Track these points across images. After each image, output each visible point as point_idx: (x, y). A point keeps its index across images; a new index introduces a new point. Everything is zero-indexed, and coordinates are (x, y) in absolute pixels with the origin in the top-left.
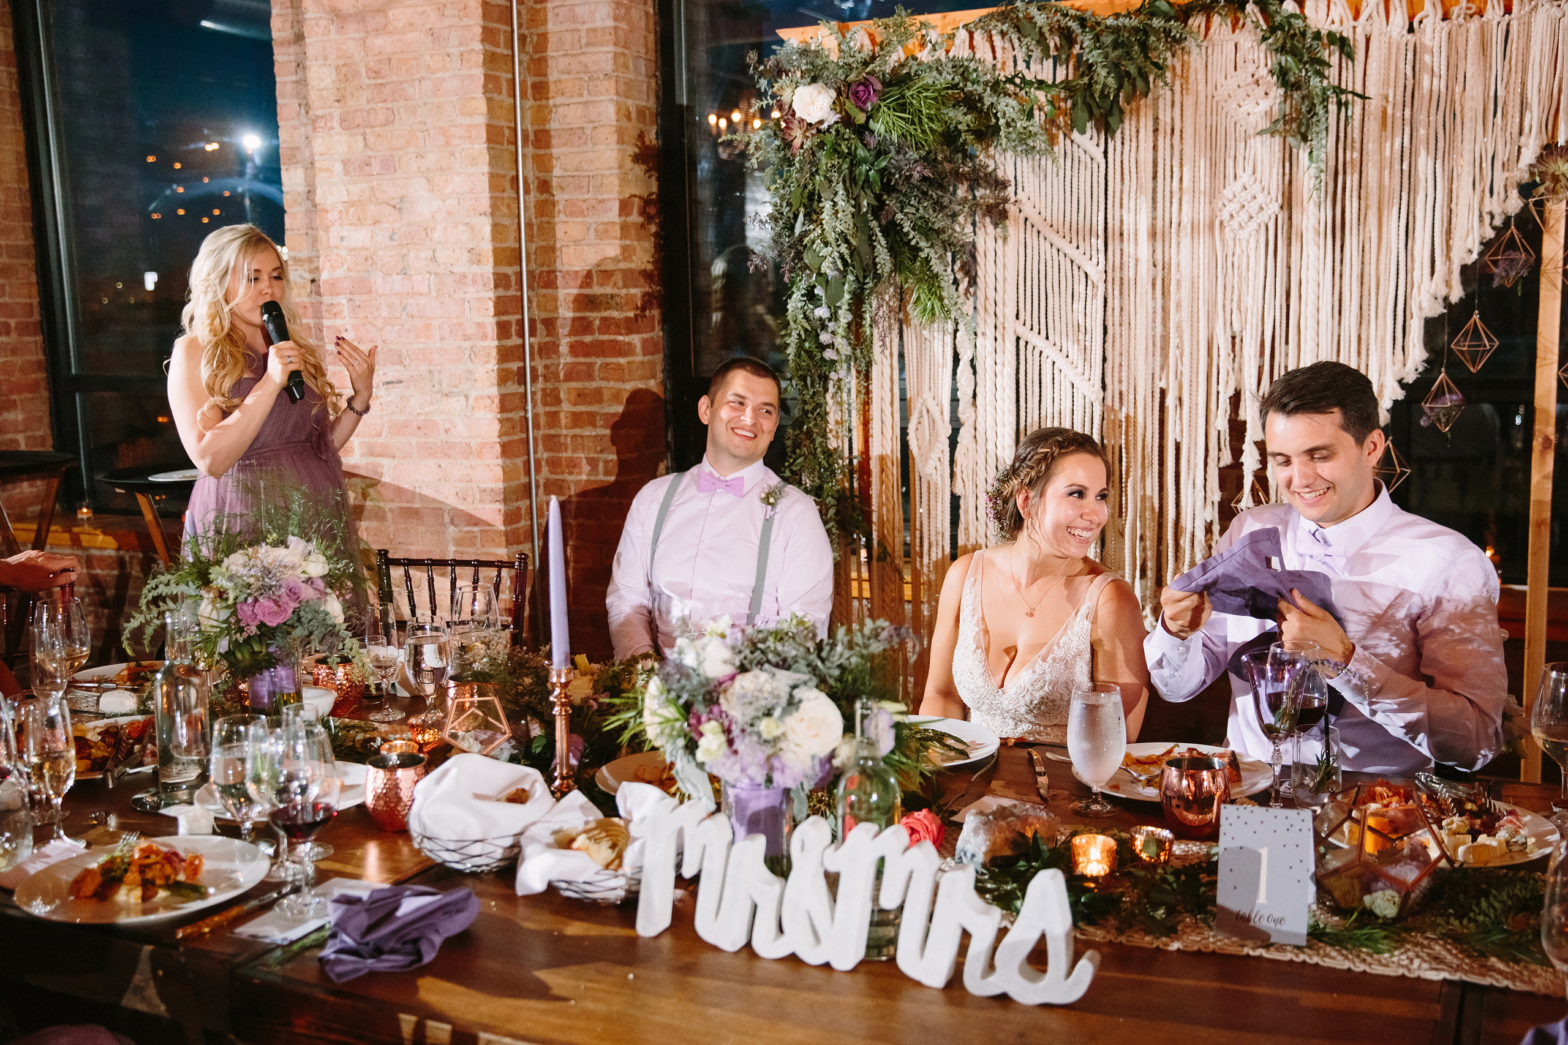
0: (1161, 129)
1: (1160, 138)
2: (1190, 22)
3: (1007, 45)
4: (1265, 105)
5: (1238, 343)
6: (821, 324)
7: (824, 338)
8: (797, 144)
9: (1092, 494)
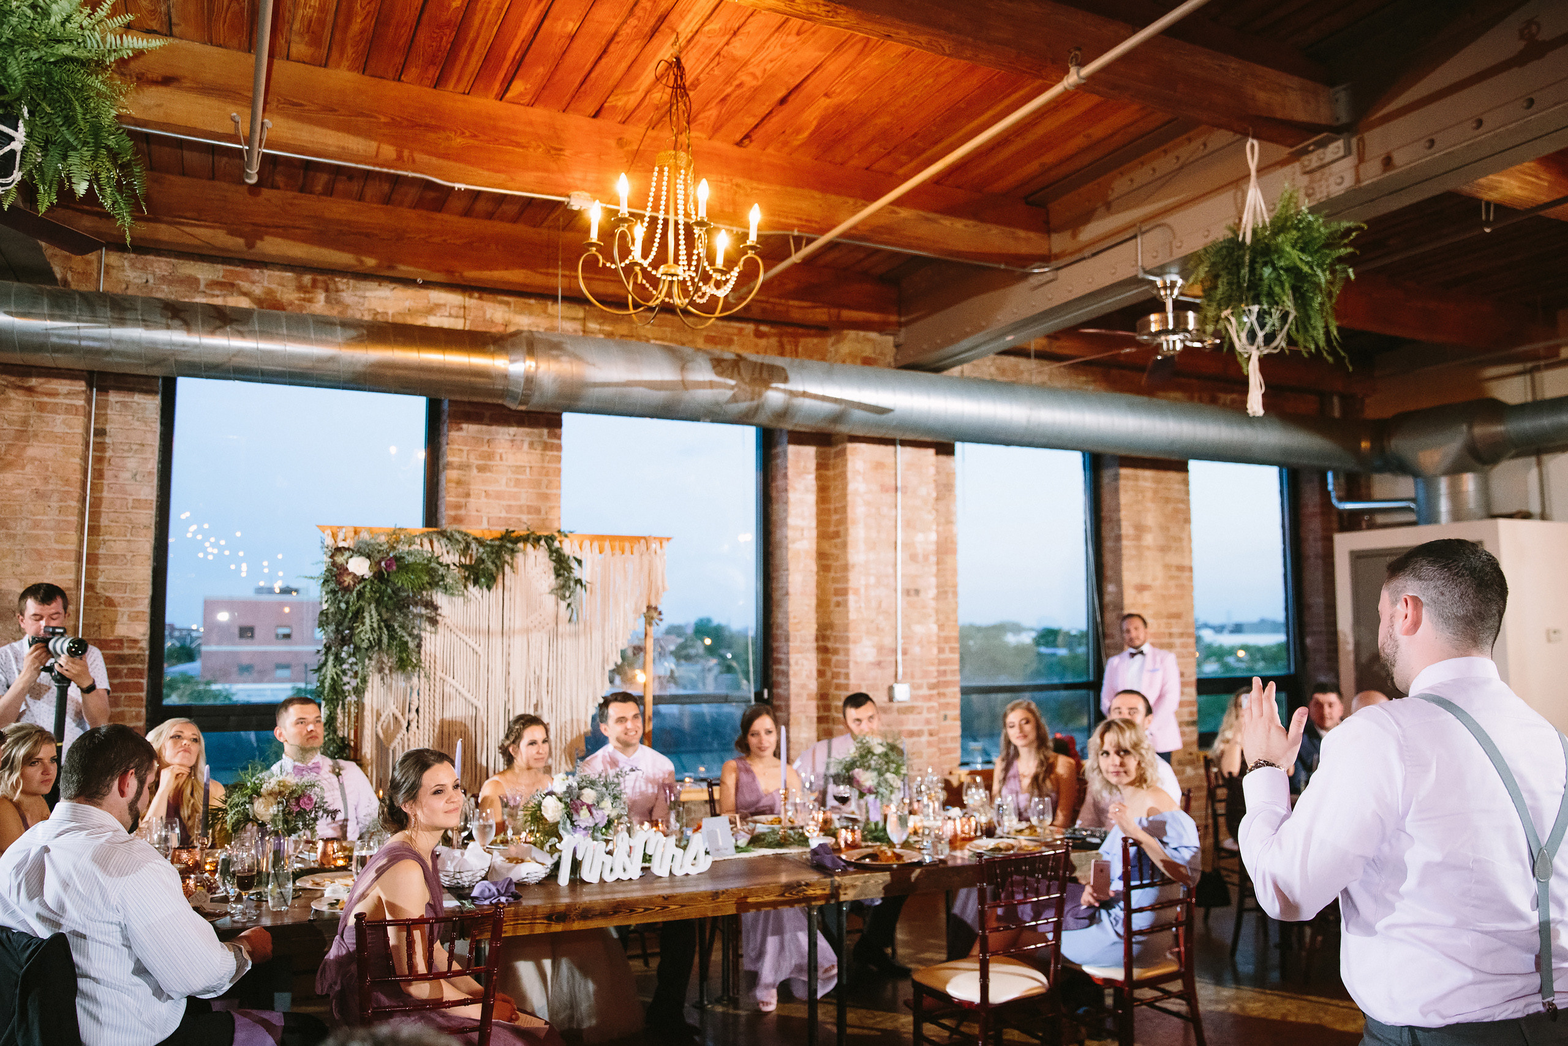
2: (518, 545)
3: (440, 546)
4: (548, 582)
5: (538, 680)
6: (344, 672)
7: (346, 679)
8: (346, 584)
9: (540, 742)
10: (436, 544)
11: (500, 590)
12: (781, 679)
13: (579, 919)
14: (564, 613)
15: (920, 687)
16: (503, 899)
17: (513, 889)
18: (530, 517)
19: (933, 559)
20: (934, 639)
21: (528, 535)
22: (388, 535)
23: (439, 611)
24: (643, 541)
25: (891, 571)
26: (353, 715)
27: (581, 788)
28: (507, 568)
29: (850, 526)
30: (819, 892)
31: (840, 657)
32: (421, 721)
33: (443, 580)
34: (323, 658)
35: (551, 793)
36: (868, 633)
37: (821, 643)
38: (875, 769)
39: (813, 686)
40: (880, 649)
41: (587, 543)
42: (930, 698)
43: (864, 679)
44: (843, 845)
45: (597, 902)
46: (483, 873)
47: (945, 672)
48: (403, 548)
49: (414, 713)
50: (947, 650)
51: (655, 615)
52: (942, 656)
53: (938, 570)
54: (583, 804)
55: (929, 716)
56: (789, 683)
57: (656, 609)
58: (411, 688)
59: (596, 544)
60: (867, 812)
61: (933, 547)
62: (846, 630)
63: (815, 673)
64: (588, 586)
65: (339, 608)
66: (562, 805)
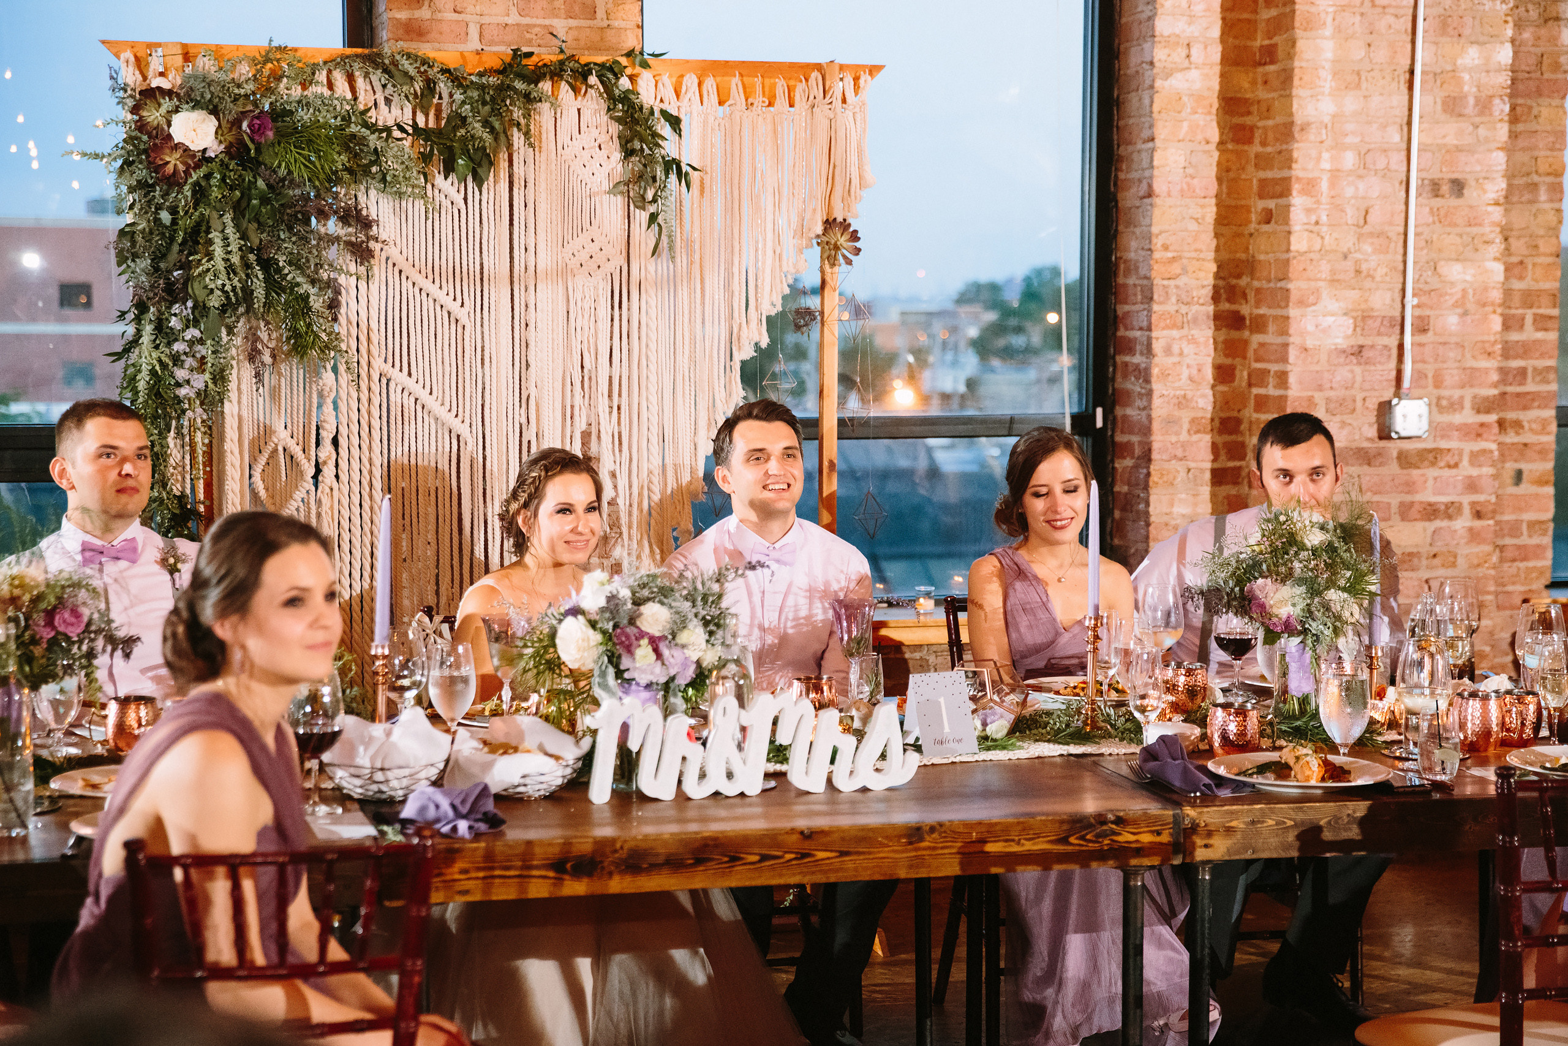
0: (516, 180)
1: (515, 190)
2: (540, 85)
3: (369, 88)
4: (607, 169)
5: (587, 381)
6: (177, 360)
7: (181, 374)
8: (170, 168)
9: (580, 509)
10: (361, 83)
11: (504, 185)
12: (1133, 385)
13: (622, 873)
14: (643, 238)
15: (1455, 406)
16: (463, 826)
17: (490, 806)
18: (573, 23)
19: (1502, 108)
20: (1496, 295)
21: (562, 63)
22: (253, 61)
23: (374, 230)
24: (815, 75)
25: (1396, 137)
26: (200, 450)
27: (638, 602)
28: (517, 138)
29: (1299, 33)
30: (1146, 838)
31: (1270, 337)
32: (344, 465)
33: (377, 162)
34: (131, 330)
35: (576, 611)
36: (1333, 282)
37: (1226, 306)
38: (1301, 581)
39: (1204, 402)
40: (1362, 318)
41: (691, 81)
42: (1478, 432)
43: (1320, 388)
44: (1217, 742)
45: (658, 838)
46: (433, 773)
47: (1523, 372)
48: (290, 91)
49: (327, 451)
50: (1529, 320)
51: (843, 240)
52: (1514, 336)
53: (1513, 135)
54: (642, 635)
55: (1475, 472)
56: (1150, 394)
57: (845, 226)
58: (321, 395)
59: (710, 84)
60: (1285, 674)
61: (1504, 79)
62: (1285, 278)
63: (1209, 373)
64: (694, 176)
65: (157, 221)
66: (598, 637)
